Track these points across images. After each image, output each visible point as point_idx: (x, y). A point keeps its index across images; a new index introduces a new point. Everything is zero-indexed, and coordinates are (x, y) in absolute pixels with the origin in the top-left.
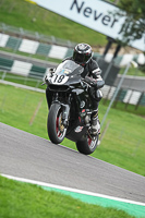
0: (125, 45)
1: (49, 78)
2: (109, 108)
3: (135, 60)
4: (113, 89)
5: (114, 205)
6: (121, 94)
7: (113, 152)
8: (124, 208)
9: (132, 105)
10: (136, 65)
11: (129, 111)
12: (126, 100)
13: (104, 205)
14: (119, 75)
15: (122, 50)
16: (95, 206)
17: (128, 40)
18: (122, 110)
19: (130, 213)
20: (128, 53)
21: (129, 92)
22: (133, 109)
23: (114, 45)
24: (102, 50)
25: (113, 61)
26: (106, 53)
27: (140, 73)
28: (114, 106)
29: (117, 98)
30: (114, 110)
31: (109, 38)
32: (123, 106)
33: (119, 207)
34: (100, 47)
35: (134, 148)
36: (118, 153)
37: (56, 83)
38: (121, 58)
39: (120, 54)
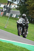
0: (12, 3)
1: (18, 22)
2: (8, 19)
3: (15, 7)
4: (9, 14)
5: (10, 42)
6: (11, 15)
7: (9, 29)
8: (12, 43)
9: (14, 18)
10: (15, 8)
11: (13, 19)
12: (12, 17)
13: (7, 42)
14: (11, 10)
15: (11, 4)
16: (5, 43)
17: (13, 2)
18: (12, 19)
19: (14, 44)
20: (13, 5)
21: (13, 15)
22: (14, 19)
23: (10, 3)
24: (7, 4)
25: (9, 7)
26: (7, 5)
27: (16, 10)
28: (10, 18)
29: (10, 16)
30: (10, 19)
31: (8, 1)
32: (12, 18)
33: (11, 43)
34: (6, 3)
35: (15, 28)
36: (11, 30)
37: (19, 23)
38: (11, 6)
39: (11, 5)
